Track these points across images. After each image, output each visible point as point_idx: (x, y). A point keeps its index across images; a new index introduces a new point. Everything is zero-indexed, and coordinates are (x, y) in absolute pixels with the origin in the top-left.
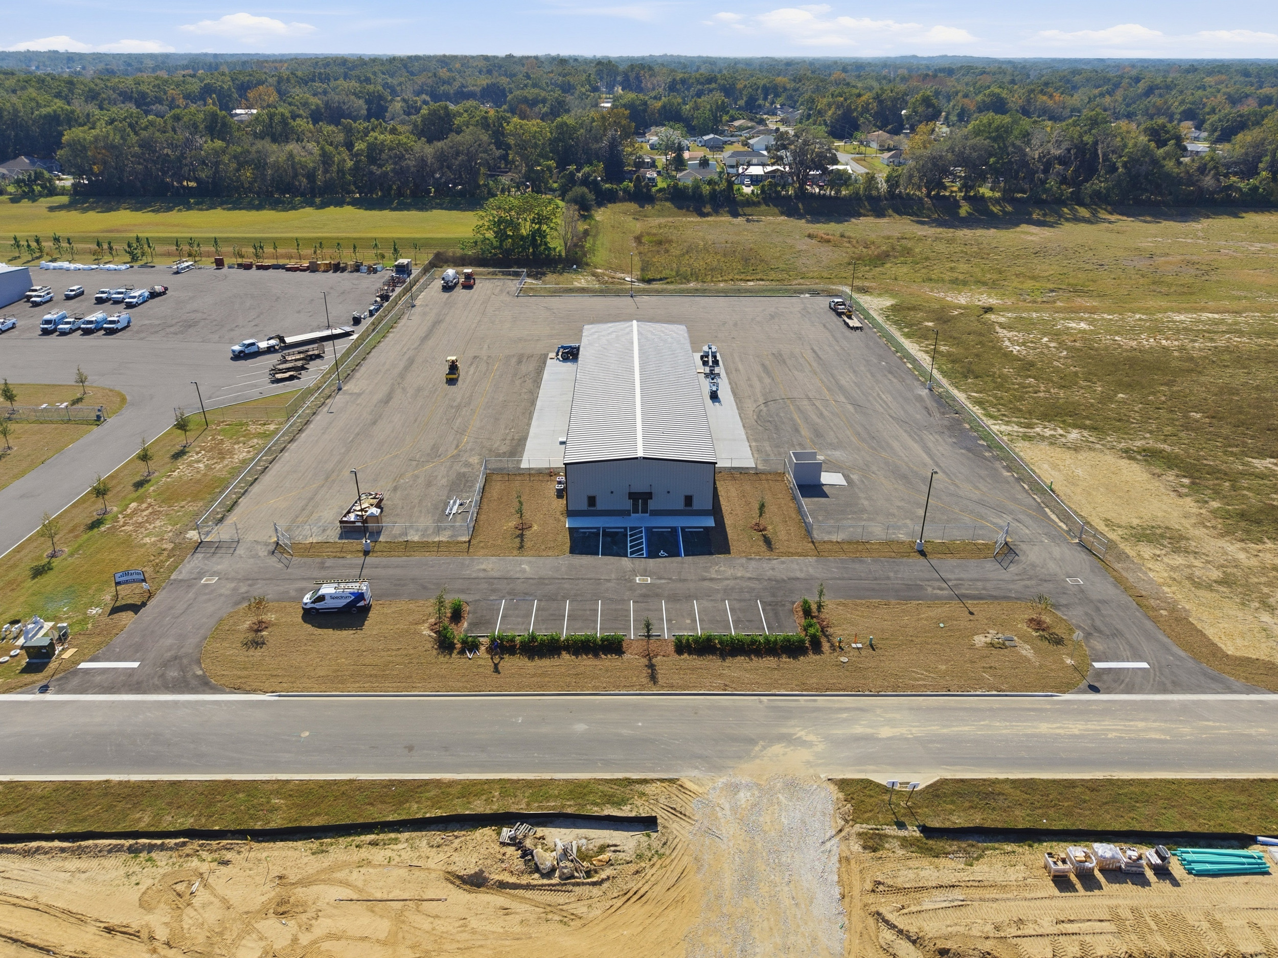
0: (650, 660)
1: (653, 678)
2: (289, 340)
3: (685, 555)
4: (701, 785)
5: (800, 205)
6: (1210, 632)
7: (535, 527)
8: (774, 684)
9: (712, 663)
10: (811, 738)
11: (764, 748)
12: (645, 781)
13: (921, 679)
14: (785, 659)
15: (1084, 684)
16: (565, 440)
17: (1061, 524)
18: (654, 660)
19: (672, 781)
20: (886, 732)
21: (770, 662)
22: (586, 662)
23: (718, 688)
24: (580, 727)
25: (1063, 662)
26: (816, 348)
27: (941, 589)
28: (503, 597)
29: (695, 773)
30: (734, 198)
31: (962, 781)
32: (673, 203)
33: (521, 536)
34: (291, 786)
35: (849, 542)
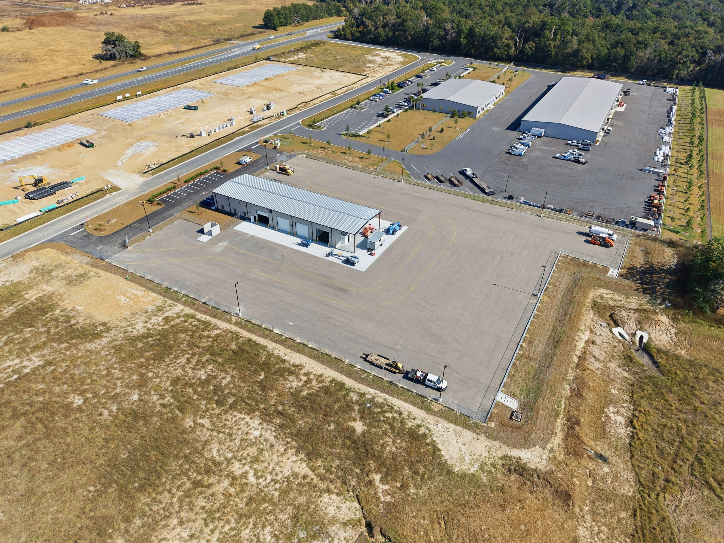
6: (55, 251)
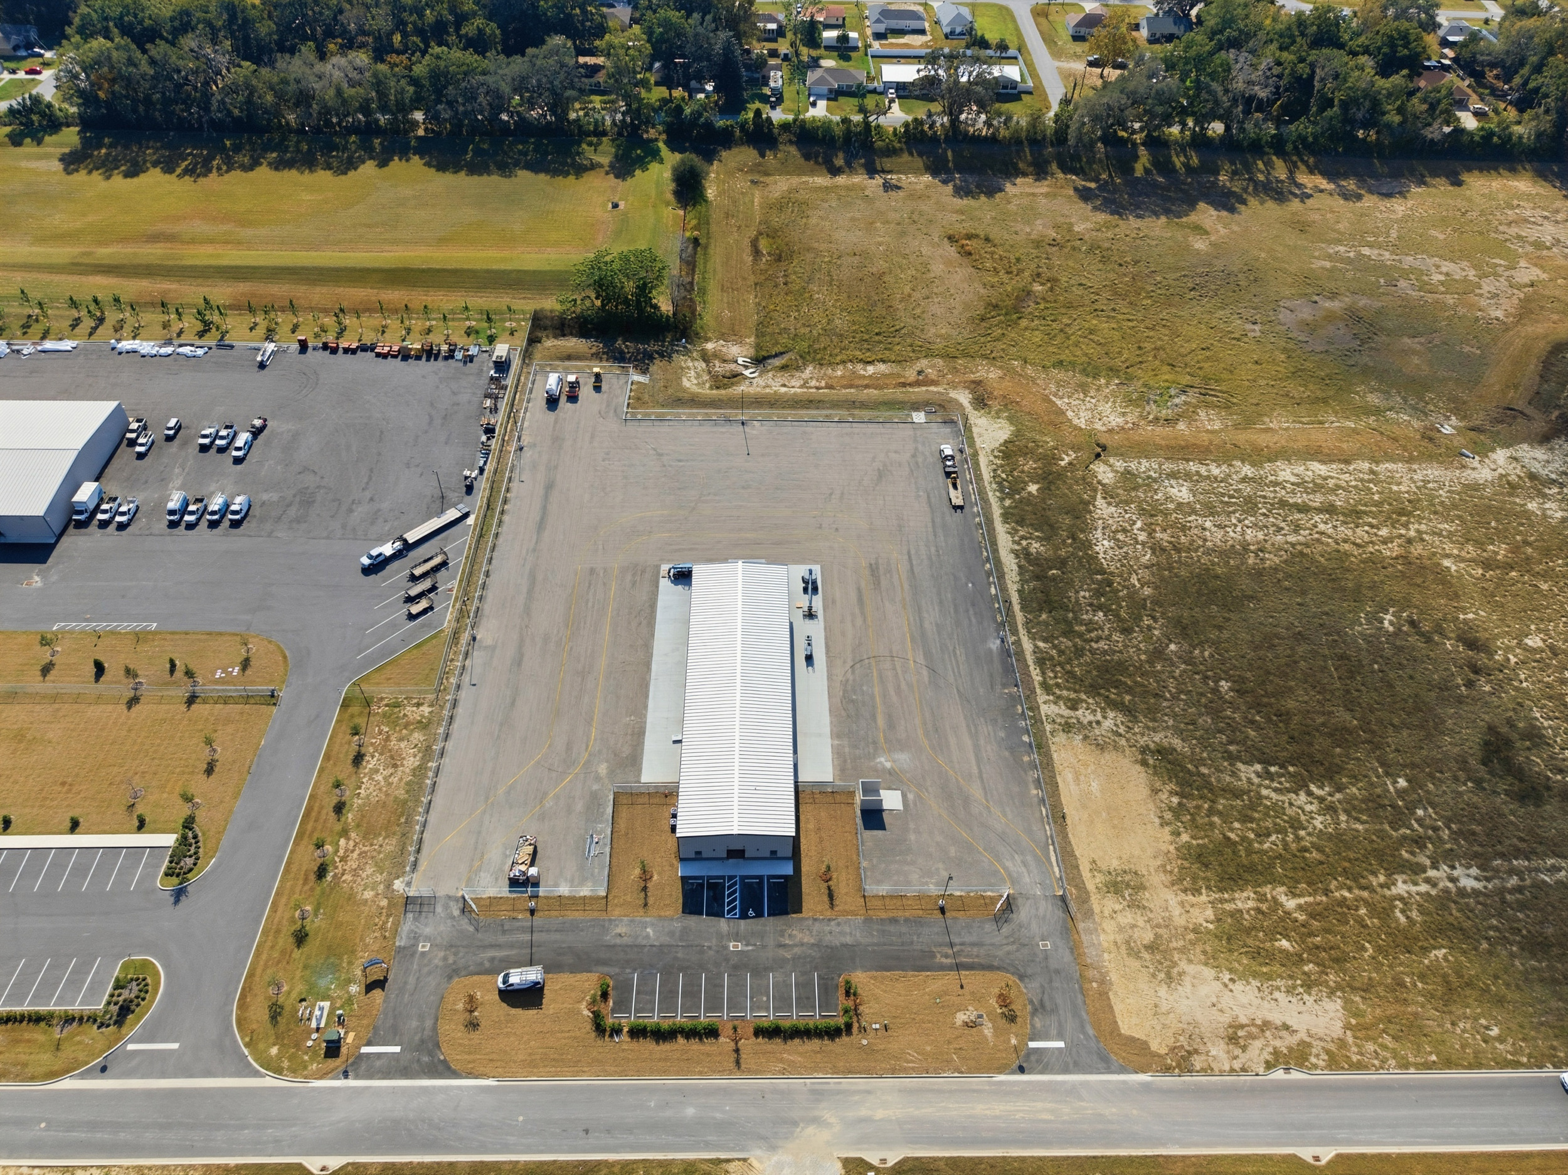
0: (736, 1044)
1: (738, 1063)
2: (412, 537)
3: (769, 915)
4: (761, 1162)
5: (949, 153)
6: (1118, 1008)
7: (655, 877)
8: (816, 1069)
9: (777, 1044)
10: (833, 1120)
11: (803, 1129)
12: (728, 1161)
13: (912, 1062)
14: (826, 1042)
15: (1015, 1066)
16: (679, 738)
17: (1056, 869)
18: (740, 1043)
19: (745, 1160)
20: (880, 1114)
21: (815, 1044)
22: (694, 1045)
23: (779, 1072)
24: (690, 1111)
25: (1009, 1040)
26: (913, 552)
27: (947, 956)
28: (635, 970)
29: (759, 1152)
30: (872, 143)
31: (917, 1159)
32: (800, 150)
33: (645, 889)
34: (519, 1166)
35: (892, 897)
